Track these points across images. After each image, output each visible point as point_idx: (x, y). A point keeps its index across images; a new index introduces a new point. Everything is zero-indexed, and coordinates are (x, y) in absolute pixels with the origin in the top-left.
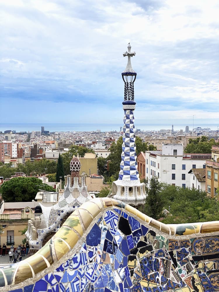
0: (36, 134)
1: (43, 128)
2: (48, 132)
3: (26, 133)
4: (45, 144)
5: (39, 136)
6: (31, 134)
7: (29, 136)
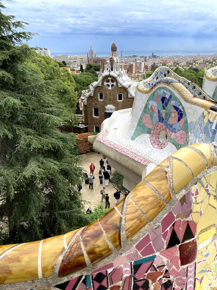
0: (150, 57)
1: (153, 54)
2: (156, 56)
3: (143, 57)
4: (159, 63)
5: (151, 58)
6: (146, 57)
7: (145, 59)
